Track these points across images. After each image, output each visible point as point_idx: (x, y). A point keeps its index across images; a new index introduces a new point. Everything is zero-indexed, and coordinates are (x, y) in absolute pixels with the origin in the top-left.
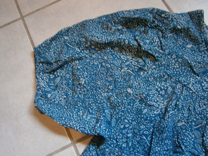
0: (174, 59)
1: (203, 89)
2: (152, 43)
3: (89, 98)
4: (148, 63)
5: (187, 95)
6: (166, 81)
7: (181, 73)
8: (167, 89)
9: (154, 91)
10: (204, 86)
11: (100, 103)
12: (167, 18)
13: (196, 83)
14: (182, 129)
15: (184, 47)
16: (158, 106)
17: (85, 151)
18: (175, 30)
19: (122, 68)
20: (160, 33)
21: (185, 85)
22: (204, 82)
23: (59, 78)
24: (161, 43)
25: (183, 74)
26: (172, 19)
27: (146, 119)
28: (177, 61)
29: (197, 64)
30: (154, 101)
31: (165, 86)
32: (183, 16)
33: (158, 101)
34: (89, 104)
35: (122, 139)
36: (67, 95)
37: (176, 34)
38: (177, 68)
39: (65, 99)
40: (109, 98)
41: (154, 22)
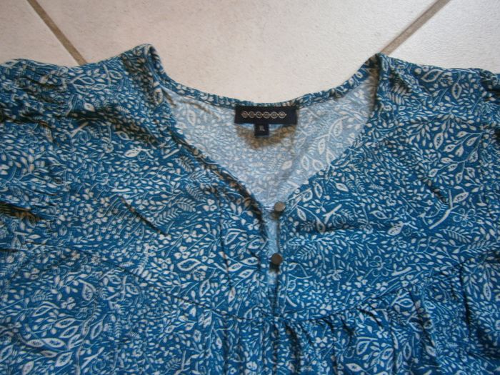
0: (90, 201)
1: (176, 269)
4: (19, 230)
5: (134, 297)
6: (76, 267)
7: (116, 237)
8: (80, 292)
9: (48, 306)
10: (181, 259)
12: (55, 87)
13: (158, 255)
15: (118, 159)
16: (62, 344)
18: (81, 117)
20: (47, 132)
21: (127, 271)
22: (182, 249)
24: (48, 163)
25: (121, 237)
26: (70, 86)
28: (99, 205)
29: (152, 202)
30: (49, 335)
31: (76, 283)
32: (102, 71)
33: (60, 331)
37: (90, 125)
38: (104, 224)
41: (21, 104)
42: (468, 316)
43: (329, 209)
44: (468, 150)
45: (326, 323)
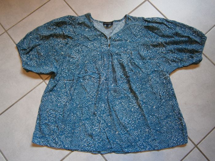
0: (80, 36)
2: (70, 31)
3: (47, 61)
4: (69, 40)
5: (87, 50)
6: (78, 46)
8: (79, 49)
9: (74, 52)
10: (95, 45)
11: (52, 61)
12: (75, 19)
13: (91, 44)
14: (87, 64)
15: (84, 30)
17: (49, 81)
18: (79, 24)
19: (59, 45)
20: (73, 26)
21: (86, 46)
23: (32, 56)
24: (74, 31)
25: (85, 42)
26: (77, 19)
27: (72, 63)
28: (82, 37)
29: (90, 36)
30: (74, 56)
32: (82, 17)
33: (76, 55)
34: (47, 63)
35: (64, 73)
36: (37, 62)
37: (80, 25)
38: (82, 40)
39: (36, 63)
40: (55, 59)
41: (69, 22)
42: (139, 54)
43: (118, 38)
44: (140, 29)
45: (117, 54)
